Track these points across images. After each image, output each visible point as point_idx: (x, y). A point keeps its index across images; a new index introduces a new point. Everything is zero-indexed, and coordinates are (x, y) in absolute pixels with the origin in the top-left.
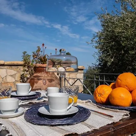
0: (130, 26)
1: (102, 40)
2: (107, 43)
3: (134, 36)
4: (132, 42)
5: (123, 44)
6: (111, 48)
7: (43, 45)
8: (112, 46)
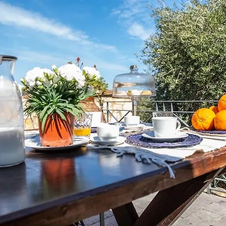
0: (202, 28)
1: (159, 50)
2: (167, 55)
3: (209, 44)
4: (206, 53)
5: (193, 57)
6: (173, 63)
7: (78, 59)
8: (175, 59)
